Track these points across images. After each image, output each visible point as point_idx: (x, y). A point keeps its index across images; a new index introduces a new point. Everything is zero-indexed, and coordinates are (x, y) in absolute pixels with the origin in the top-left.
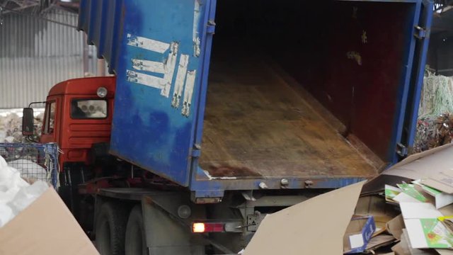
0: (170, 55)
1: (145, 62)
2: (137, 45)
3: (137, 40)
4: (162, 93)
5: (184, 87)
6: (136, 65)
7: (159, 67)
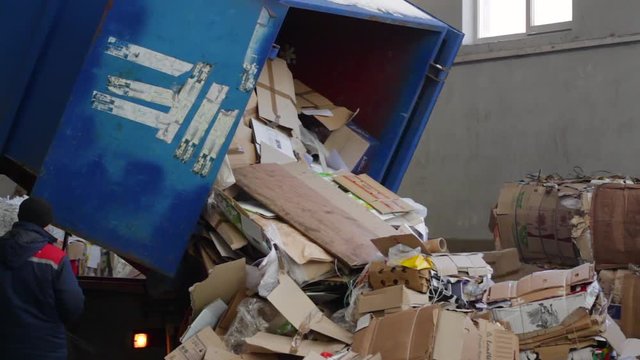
0: (191, 81)
1: (134, 85)
2: (126, 56)
3: (127, 48)
4: (160, 135)
5: (207, 132)
6: (115, 86)
7: (163, 95)
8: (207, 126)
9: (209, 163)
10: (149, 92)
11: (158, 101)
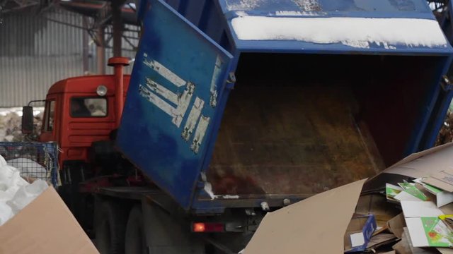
0: (186, 92)
1: (159, 86)
2: (153, 67)
3: (153, 63)
4: (173, 121)
5: (196, 126)
6: (149, 84)
7: (173, 97)
8: (195, 123)
9: (198, 146)
11: (171, 99)
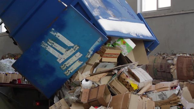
0: (72, 49)
1: (55, 44)
2: (56, 35)
3: (57, 33)
4: (58, 60)
5: (72, 64)
6: (49, 42)
7: (63, 50)
8: (72, 63)
9: (69, 73)
10: (59, 47)
11: (61, 51)
